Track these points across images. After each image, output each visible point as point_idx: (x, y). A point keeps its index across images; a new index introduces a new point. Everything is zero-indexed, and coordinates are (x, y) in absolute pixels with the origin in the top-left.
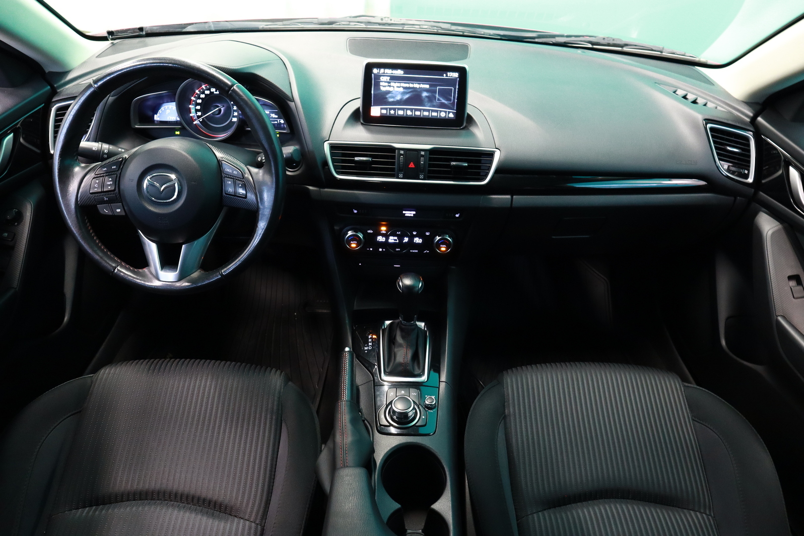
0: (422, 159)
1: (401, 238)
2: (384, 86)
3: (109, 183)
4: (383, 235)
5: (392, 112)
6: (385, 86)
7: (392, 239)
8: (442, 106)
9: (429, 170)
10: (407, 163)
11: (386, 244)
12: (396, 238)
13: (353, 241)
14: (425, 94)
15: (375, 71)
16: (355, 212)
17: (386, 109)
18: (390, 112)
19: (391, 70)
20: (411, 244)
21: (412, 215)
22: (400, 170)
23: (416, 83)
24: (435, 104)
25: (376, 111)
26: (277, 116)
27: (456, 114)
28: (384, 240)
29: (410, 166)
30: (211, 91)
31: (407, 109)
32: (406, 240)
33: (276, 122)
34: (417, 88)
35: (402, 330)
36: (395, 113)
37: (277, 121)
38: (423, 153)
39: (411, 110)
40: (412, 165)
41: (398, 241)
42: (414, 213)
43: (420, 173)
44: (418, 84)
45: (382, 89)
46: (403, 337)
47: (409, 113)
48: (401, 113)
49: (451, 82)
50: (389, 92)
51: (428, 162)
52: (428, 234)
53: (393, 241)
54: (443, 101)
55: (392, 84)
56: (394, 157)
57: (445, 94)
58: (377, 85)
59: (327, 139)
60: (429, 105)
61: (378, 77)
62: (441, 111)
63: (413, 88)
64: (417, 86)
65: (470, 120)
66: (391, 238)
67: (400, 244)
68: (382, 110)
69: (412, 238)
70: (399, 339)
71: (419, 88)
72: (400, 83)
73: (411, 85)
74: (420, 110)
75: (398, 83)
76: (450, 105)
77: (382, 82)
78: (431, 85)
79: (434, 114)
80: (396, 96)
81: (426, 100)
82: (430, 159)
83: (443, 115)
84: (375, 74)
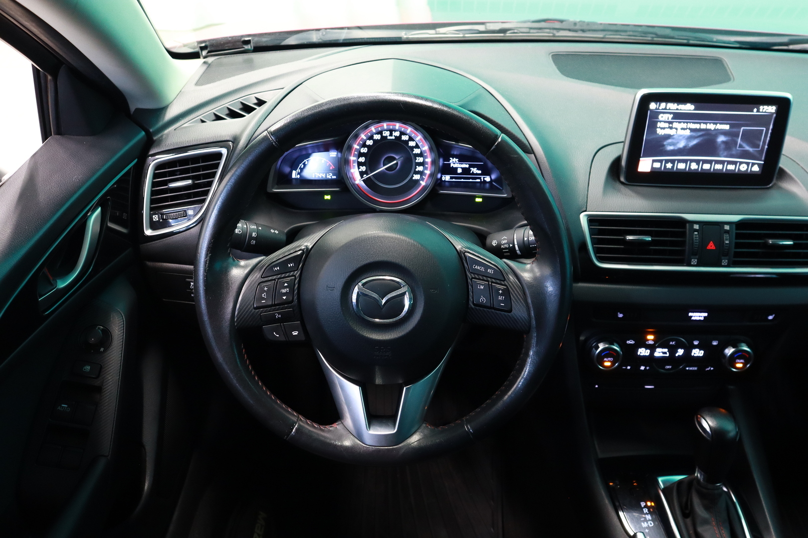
0: (726, 236)
1: (673, 350)
2: (662, 128)
3: (284, 291)
4: (647, 347)
5: (669, 166)
6: (664, 128)
7: (659, 353)
8: (745, 155)
9: (735, 252)
10: (704, 242)
11: (650, 359)
12: (666, 350)
13: (607, 357)
14: (721, 139)
15: (653, 106)
16: (621, 316)
17: (661, 161)
18: (665, 166)
19: (676, 104)
20: (688, 358)
21: (702, 319)
22: (694, 254)
23: (710, 123)
24: (734, 152)
25: (645, 165)
26: (480, 172)
27: (763, 167)
28: (648, 354)
29: (709, 247)
30: (384, 135)
31: (692, 161)
32: (680, 352)
33: (479, 180)
34: (710, 130)
35: (702, 496)
36: (673, 167)
37: (480, 178)
38: (727, 227)
39: (698, 162)
40: (711, 246)
41: (668, 355)
42: (706, 314)
43: (723, 258)
44: (714, 123)
45: (660, 132)
46: (707, 508)
47: (694, 166)
48: (681, 166)
49: (762, 120)
50: (668, 137)
51: (734, 241)
52: (715, 343)
53: (661, 355)
54: (747, 148)
55: (675, 125)
56: (683, 234)
57: (751, 138)
58: (653, 126)
59: (584, 209)
60: (725, 154)
61: (656, 114)
62: (741, 163)
63: (706, 130)
64: (711, 127)
65: (782, 174)
66: (658, 350)
67: (672, 359)
68: (654, 163)
69: (689, 348)
70: (700, 511)
71: (715, 129)
72: (687, 123)
73: (703, 126)
74: (710, 162)
75: (684, 122)
76: (756, 154)
77: (660, 122)
78: (732, 126)
79: (731, 167)
80: (678, 143)
81: (723, 146)
82: (738, 236)
83: (743, 168)
84: (652, 111)
